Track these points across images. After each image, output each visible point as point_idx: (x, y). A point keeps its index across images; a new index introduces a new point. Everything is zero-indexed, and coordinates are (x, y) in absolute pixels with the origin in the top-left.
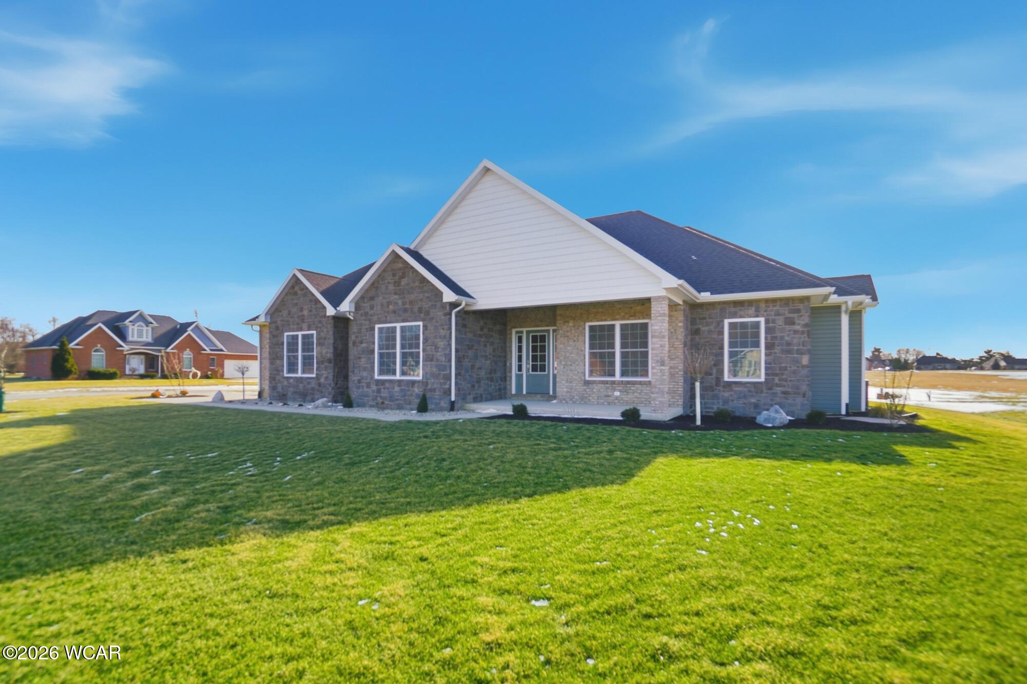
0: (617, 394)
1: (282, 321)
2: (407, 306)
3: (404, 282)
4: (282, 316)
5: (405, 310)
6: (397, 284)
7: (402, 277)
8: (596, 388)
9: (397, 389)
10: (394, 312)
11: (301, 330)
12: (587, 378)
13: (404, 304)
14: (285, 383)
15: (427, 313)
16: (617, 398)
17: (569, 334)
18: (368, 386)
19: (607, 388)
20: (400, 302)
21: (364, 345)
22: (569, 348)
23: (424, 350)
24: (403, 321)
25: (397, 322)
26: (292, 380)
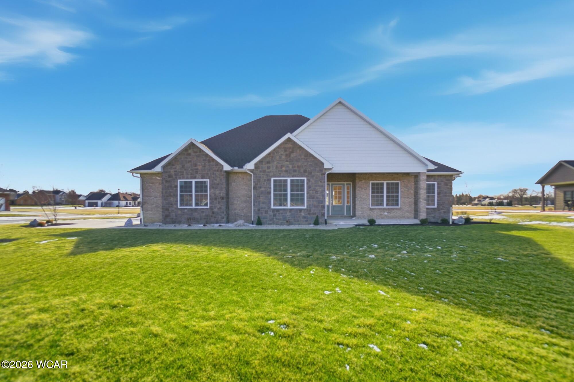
0: (386, 213)
1: (175, 171)
2: (296, 169)
3: (293, 155)
4: (175, 168)
5: (295, 171)
6: (288, 156)
7: (292, 152)
8: (375, 211)
9: (288, 214)
10: (286, 171)
11: (195, 178)
12: (371, 207)
13: (293, 167)
14: (180, 212)
15: (310, 173)
16: (386, 216)
17: (362, 186)
18: (266, 212)
19: (381, 211)
20: (291, 166)
21: (263, 189)
22: (362, 193)
23: (307, 193)
24: (293, 177)
25: (288, 177)
26: (186, 211)
